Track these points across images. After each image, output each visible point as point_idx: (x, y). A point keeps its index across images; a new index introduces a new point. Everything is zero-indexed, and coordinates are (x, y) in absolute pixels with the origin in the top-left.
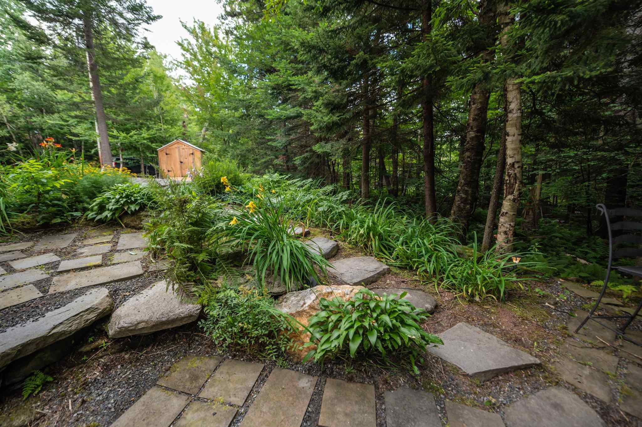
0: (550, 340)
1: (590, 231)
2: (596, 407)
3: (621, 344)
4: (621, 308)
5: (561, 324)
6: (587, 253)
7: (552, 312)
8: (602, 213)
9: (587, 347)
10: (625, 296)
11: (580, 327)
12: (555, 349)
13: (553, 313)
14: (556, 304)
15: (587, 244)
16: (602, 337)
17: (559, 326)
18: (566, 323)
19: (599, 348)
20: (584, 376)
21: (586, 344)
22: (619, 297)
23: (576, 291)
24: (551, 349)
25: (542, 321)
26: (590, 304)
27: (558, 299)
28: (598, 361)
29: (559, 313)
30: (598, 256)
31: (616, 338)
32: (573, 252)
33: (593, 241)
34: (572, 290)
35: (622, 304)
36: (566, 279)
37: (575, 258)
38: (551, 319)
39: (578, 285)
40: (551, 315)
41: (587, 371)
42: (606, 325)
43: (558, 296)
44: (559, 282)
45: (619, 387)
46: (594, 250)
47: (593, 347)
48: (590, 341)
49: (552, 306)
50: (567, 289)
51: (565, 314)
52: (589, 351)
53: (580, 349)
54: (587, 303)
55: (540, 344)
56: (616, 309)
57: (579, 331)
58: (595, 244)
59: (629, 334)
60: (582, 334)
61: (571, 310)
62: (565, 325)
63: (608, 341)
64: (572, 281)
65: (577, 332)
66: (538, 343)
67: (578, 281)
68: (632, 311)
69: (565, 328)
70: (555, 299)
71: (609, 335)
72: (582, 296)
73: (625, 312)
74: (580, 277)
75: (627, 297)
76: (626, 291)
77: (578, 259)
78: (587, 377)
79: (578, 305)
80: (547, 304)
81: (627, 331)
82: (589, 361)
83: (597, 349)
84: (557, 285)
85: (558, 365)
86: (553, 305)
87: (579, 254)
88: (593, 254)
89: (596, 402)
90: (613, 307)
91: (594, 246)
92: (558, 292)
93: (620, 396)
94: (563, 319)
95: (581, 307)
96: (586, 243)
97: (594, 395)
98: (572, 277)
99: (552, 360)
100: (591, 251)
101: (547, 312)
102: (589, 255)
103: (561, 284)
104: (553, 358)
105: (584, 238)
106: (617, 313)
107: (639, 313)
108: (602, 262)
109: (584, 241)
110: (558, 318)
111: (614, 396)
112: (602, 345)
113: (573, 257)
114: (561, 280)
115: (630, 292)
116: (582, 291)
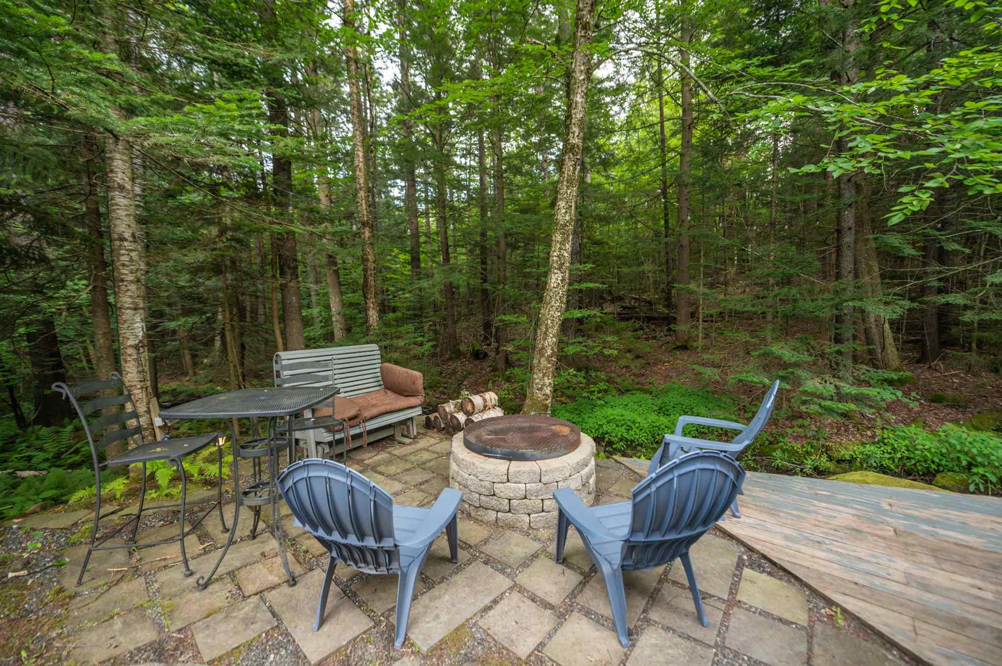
0: (46, 627)
1: (21, 421)
2: (148, 657)
3: (139, 557)
4: (120, 513)
5: (51, 589)
6: (29, 458)
7: (27, 581)
8: (64, 396)
9: (103, 594)
10: (118, 496)
11: (83, 572)
12: (61, 633)
13: (30, 581)
14: (26, 564)
15: (25, 444)
16: (113, 566)
17: (49, 594)
18: (58, 582)
19: (118, 582)
20: (118, 634)
21: (99, 590)
22: (111, 501)
23: (51, 525)
24: (54, 639)
25: (16, 608)
26: (79, 531)
27: (25, 555)
28: (123, 599)
29: (38, 575)
30: (50, 456)
31: (131, 554)
32: (5, 465)
33: (34, 436)
34: (44, 526)
35: (117, 508)
36: (23, 515)
37: (13, 473)
38: (30, 594)
39: (48, 514)
40: (26, 588)
41: (118, 624)
42: (112, 546)
43: (25, 549)
44: (15, 526)
45: (159, 609)
46: (41, 449)
47: (110, 587)
48: (103, 582)
49: (22, 573)
50: (33, 530)
51: (49, 570)
52: (107, 596)
53: (96, 604)
54: (74, 533)
55: (32, 647)
56: (114, 517)
57: (84, 580)
58: (37, 439)
59: (142, 539)
60: (89, 581)
61: (56, 557)
62: (58, 587)
63: (123, 565)
64: (34, 513)
65: (80, 583)
66: (27, 649)
67: (44, 508)
68: (134, 509)
69: (61, 590)
70: (21, 557)
71: (120, 556)
72: (62, 526)
73: (127, 515)
74: (44, 500)
75: (121, 496)
76: (118, 487)
77: (19, 473)
78: (121, 632)
79: (63, 544)
80: (11, 575)
81: (137, 537)
82: (114, 608)
83: (116, 584)
84: (13, 533)
85: (78, 651)
86: (22, 570)
87: (17, 465)
88: (42, 455)
89: (146, 651)
90: (110, 517)
91: (38, 442)
92: (21, 543)
93: (165, 619)
94: (50, 579)
95: (67, 544)
96: (21, 442)
97: (140, 645)
98: (33, 507)
99: (65, 653)
100: (35, 453)
101: (17, 588)
102: (34, 460)
103: (19, 528)
104: (64, 648)
105: (17, 435)
106: (118, 522)
107: (144, 507)
108: (58, 463)
109: (18, 441)
110: (42, 584)
111: (159, 624)
112: (119, 576)
113: (10, 474)
114: (16, 521)
115: (122, 487)
116: (59, 520)
